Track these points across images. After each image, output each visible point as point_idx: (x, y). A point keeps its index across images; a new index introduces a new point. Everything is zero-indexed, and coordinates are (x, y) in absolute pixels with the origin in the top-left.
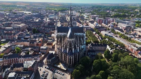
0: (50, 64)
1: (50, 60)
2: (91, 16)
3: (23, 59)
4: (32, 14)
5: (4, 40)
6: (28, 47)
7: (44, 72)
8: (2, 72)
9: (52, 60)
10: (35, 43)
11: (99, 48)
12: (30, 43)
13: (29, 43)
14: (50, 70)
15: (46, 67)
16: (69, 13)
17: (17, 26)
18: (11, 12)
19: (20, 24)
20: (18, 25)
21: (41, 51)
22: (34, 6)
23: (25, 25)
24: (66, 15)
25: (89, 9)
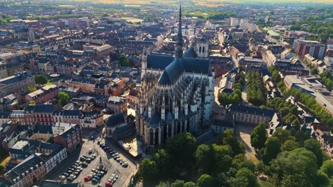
0: (111, 138)
1: (113, 129)
2: (287, 34)
3: (62, 117)
4: (142, 24)
5: (56, 75)
6: (87, 94)
7: (90, 153)
8: (11, 137)
9: (116, 129)
10: (106, 88)
11: (250, 119)
12: (96, 87)
13: (94, 86)
14: (105, 150)
15: (99, 143)
16: (230, 24)
17: (92, 48)
18: (103, 19)
19: (100, 45)
20: (95, 47)
21: (108, 105)
22: (159, 7)
23: (111, 46)
24: (221, 29)
25: (295, 14)
